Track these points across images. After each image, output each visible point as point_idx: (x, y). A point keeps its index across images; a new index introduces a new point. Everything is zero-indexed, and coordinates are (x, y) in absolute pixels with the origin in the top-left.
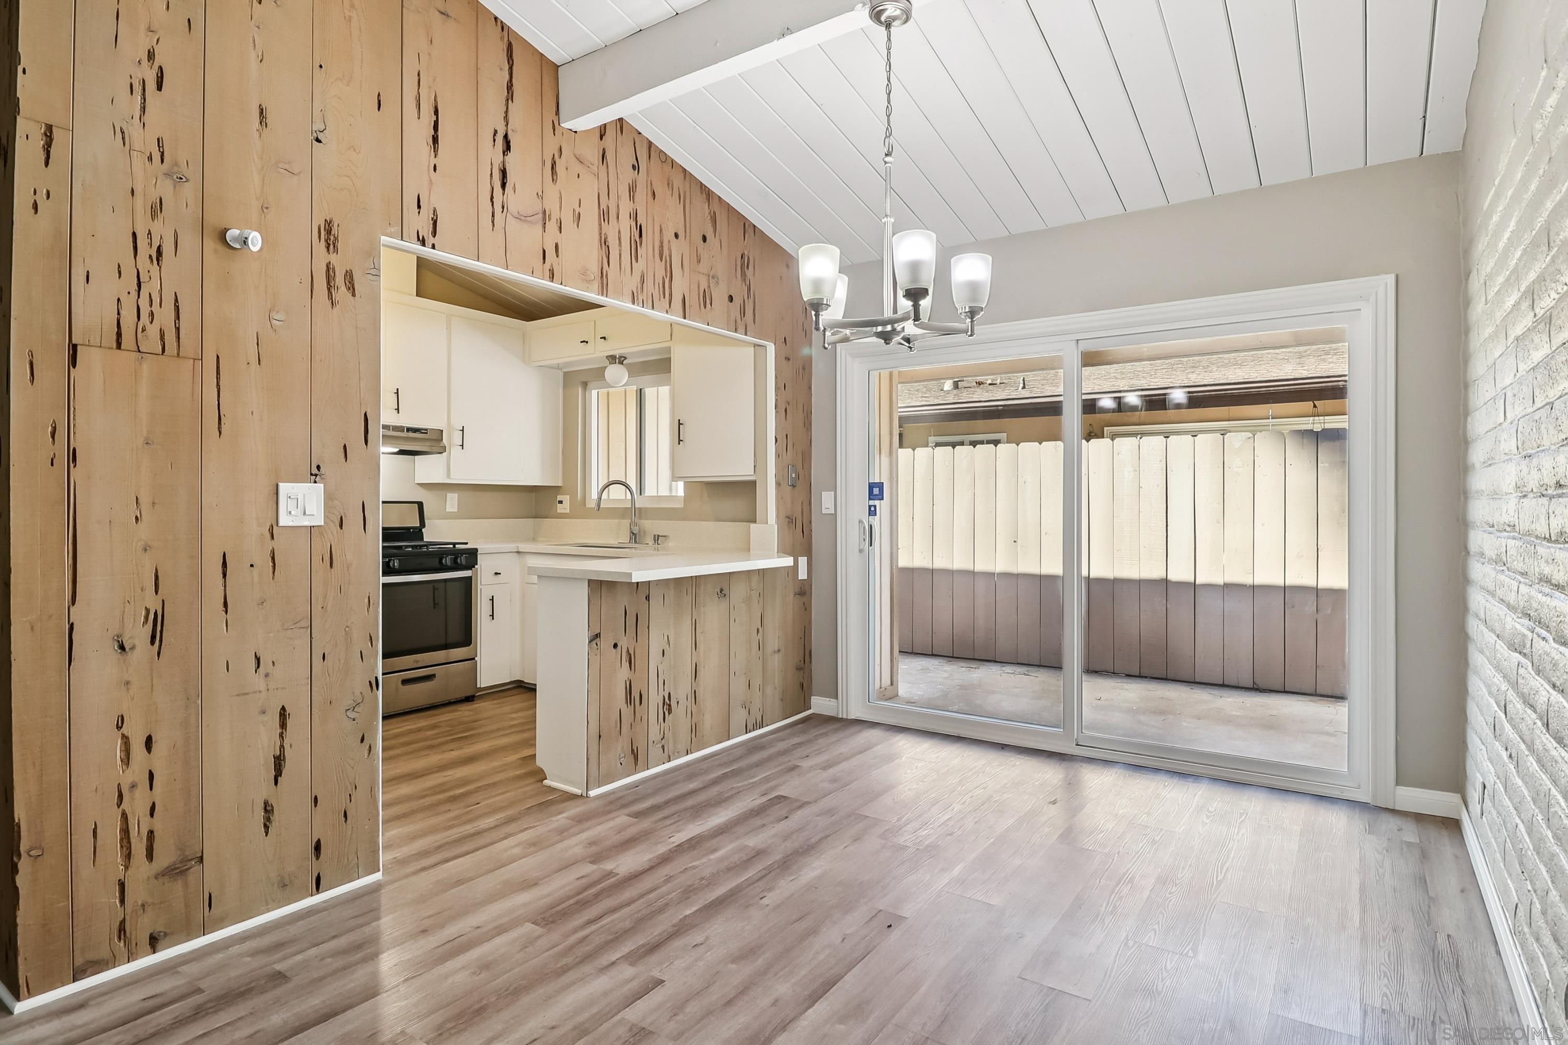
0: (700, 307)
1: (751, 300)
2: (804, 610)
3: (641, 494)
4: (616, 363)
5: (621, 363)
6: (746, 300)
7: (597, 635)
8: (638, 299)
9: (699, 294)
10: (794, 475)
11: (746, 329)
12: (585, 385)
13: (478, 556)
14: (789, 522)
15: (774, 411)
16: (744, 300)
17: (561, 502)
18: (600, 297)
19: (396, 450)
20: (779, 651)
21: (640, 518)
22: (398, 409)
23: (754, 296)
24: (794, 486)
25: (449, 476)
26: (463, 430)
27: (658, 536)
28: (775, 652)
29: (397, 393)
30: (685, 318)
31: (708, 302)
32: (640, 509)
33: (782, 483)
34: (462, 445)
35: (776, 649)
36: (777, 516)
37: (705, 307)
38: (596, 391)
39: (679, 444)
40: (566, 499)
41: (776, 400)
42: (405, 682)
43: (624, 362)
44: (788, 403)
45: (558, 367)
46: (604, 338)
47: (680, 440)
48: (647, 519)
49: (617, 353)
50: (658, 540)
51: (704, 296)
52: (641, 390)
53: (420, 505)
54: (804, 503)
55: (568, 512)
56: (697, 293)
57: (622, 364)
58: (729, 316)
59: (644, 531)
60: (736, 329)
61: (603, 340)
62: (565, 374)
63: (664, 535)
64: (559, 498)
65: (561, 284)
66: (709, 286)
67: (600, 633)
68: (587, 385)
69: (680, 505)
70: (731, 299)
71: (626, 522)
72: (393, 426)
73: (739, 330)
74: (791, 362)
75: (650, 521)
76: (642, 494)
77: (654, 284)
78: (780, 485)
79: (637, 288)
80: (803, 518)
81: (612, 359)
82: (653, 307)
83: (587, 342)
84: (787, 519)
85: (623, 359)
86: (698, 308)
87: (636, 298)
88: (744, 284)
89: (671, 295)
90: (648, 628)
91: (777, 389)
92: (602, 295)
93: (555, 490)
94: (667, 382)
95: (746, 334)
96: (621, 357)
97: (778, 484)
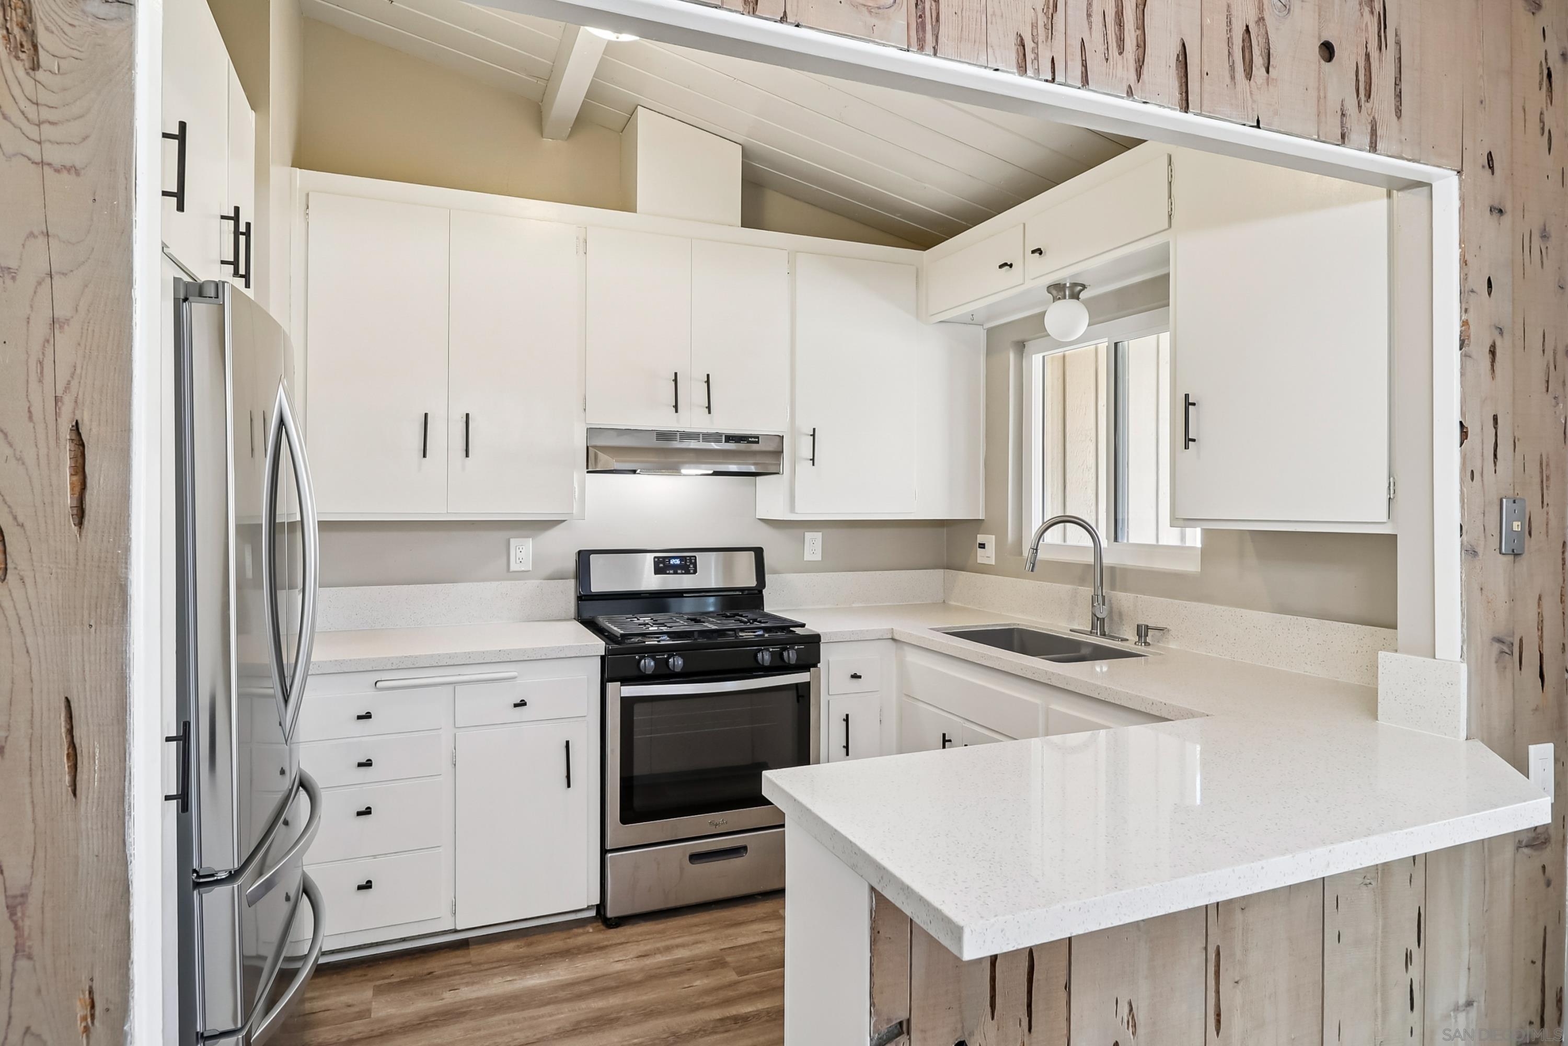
0: (1233, 78)
1: (1390, 53)
2: (1542, 883)
3: (1116, 539)
4: (1064, 298)
5: (1075, 296)
6: (1374, 54)
7: (901, 1023)
8: (1037, 58)
9: (1229, 41)
10: (1516, 526)
11: (1374, 132)
12: (1021, 346)
13: (821, 645)
14: (1502, 652)
15: (1456, 354)
16: (1368, 56)
17: (982, 546)
18: (914, 57)
19: (711, 472)
20: (1469, 1004)
21: (1113, 587)
22: (709, 408)
23: (1398, 43)
24: (1516, 555)
25: (792, 509)
26: (813, 435)
27: (1147, 627)
28: (1457, 1009)
29: (708, 382)
30: (1186, 109)
31: (1258, 61)
32: (1112, 569)
33: (1480, 551)
34: (813, 460)
35: (1462, 1001)
36: (1468, 640)
37: (1249, 75)
38: (1040, 356)
39: (1187, 447)
40: (990, 540)
41: (1465, 323)
42: (695, 857)
43: (1082, 296)
44: (1501, 331)
45: (972, 320)
46: (1039, 251)
47: (1188, 440)
48: (1125, 590)
49: (1064, 275)
50: (1146, 635)
51: (1247, 47)
52: (1116, 344)
53: (759, 553)
54: (1544, 601)
55: (993, 563)
56: (1225, 37)
57: (1078, 299)
58: (1321, 99)
59: (1120, 614)
60: (1343, 136)
61: (1037, 255)
62: (990, 332)
63: (1160, 625)
64: (981, 538)
65: (783, 19)
66: (1261, 20)
67: (909, 1021)
68: (1024, 346)
69: (1193, 567)
70: (1328, 50)
71: (1087, 591)
72: (704, 434)
73: (1353, 137)
74: (1507, 219)
75: (1132, 595)
76: (1120, 539)
77: (1089, 16)
78: (1475, 553)
79: (1034, 26)
80: (1541, 638)
81: (1058, 290)
82: (1085, 81)
83: (1011, 266)
84: (1497, 646)
85: (1079, 288)
86: (1228, 80)
87: (1030, 56)
88: (1367, 10)
89: (1142, 45)
90: (1068, 987)
91: (1466, 293)
92: (921, 48)
93: (974, 525)
94: (1162, 325)
95: (1373, 148)
96: (1075, 285)
97: (1470, 552)
